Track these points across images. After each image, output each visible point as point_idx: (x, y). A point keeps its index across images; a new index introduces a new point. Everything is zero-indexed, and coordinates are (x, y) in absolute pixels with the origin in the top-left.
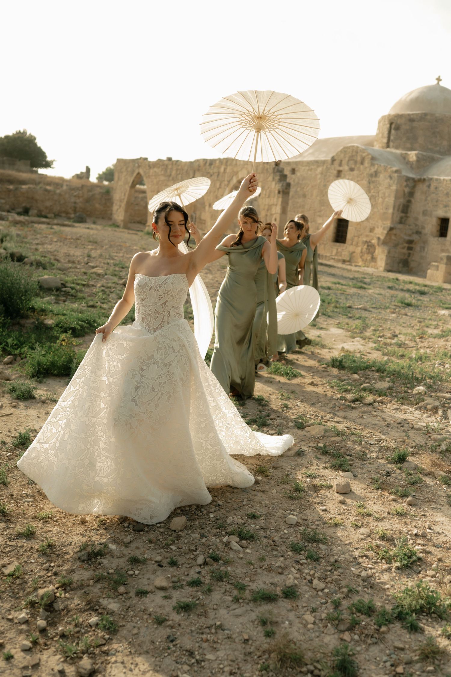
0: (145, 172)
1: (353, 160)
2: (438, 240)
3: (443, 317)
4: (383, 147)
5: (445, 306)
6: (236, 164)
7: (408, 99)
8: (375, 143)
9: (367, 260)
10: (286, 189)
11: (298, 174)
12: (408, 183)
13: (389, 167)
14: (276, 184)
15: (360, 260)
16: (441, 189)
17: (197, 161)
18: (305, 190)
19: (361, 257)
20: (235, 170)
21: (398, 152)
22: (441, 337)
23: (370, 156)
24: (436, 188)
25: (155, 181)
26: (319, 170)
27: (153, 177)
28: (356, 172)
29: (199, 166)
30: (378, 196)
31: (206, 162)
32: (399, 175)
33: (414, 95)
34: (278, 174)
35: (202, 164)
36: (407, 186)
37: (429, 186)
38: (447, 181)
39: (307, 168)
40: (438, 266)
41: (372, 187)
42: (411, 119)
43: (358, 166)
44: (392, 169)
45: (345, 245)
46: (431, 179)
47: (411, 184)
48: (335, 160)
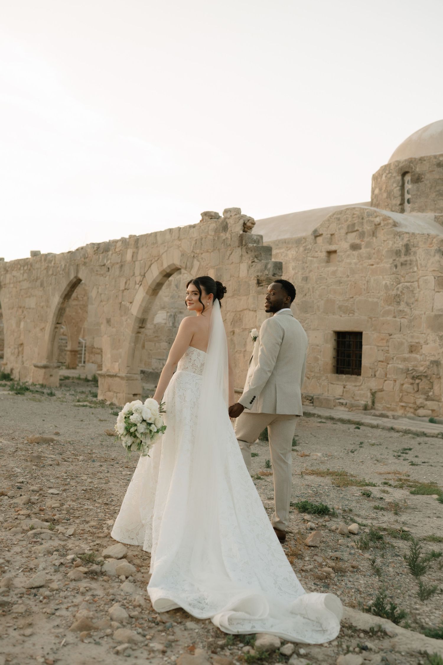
1: (357, 230)
10: (274, 274)
14: (249, 266)
17: (83, 248)
20: (154, 252)
23: (391, 221)
27: (12, 285)
28: (364, 251)
29: (85, 258)
31: (98, 249)
34: (252, 246)
35: (90, 251)
41: (402, 273)
43: (366, 239)
45: (361, 378)
48: (321, 235)
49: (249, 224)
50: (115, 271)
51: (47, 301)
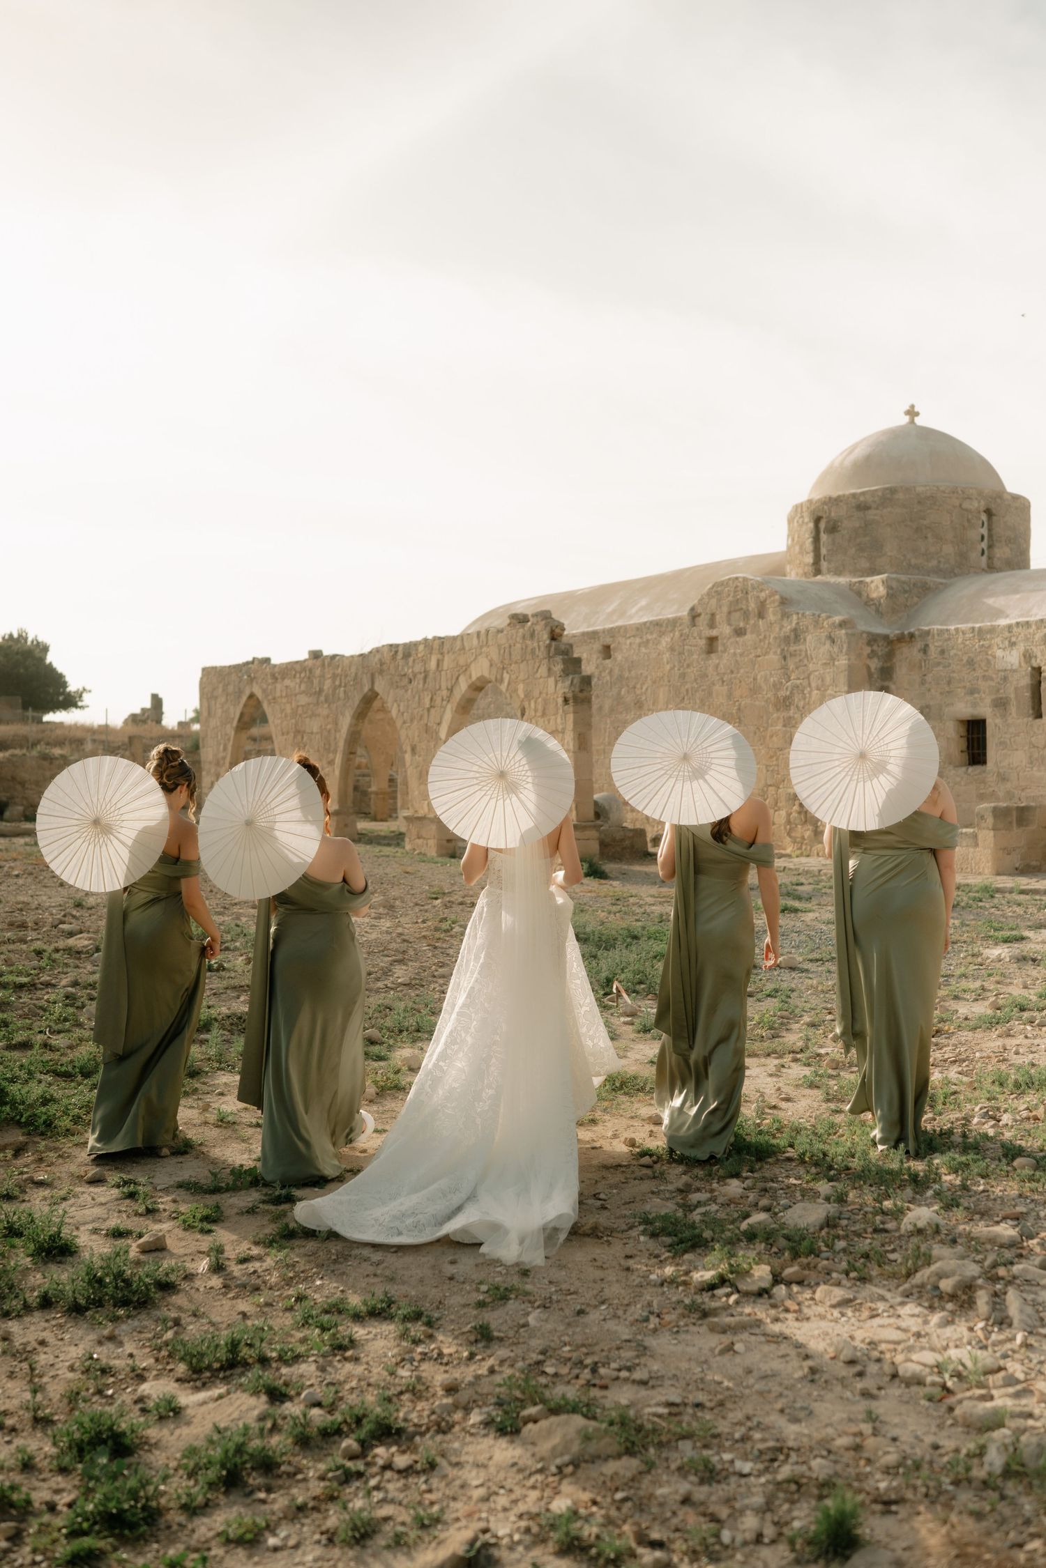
0: (264, 691)
1: (740, 610)
2: (966, 773)
3: (998, 965)
4: (805, 574)
5: (1000, 934)
6: (463, 648)
7: (848, 462)
8: (788, 568)
9: (803, 838)
10: (581, 691)
11: (618, 656)
12: (875, 648)
13: (823, 615)
14: (556, 682)
15: (788, 839)
16: (952, 653)
17: (378, 650)
18: (638, 692)
19: (789, 834)
20: (462, 661)
21: (843, 580)
22: (991, 1023)
23: (777, 597)
24: (942, 652)
25: (288, 710)
26: (665, 641)
27: (284, 700)
28: (749, 637)
29: (382, 664)
30: (809, 685)
31: (396, 652)
32: (850, 631)
33: (860, 453)
34: (559, 658)
35: (387, 656)
36: (873, 654)
37: (925, 650)
38: (964, 633)
39: (638, 640)
40: (975, 836)
41: (792, 667)
42: (861, 506)
43: (752, 622)
44: (831, 620)
46: (928, 633)
47: (881, 649)
48: (699, 615)
49: (557, 631)
50: (418, 684)
51: (336, 723)
